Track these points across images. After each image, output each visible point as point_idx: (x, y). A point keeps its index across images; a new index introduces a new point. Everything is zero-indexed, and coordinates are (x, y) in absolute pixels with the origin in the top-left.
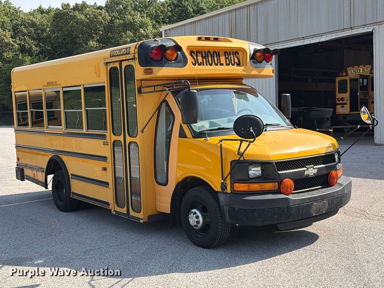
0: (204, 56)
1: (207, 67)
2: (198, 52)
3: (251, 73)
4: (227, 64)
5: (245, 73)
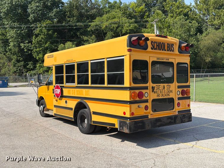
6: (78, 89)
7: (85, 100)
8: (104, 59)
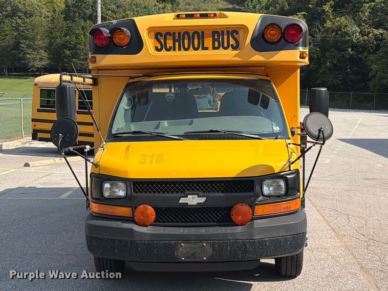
0: (177, 38)
1: (180, 52)
2: (168, 33)
3: (251, 59)
4: (214, 48)
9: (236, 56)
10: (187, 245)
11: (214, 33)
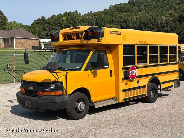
1: (68, 41)
2: (66, 35)
5: (80, 43)
6: (150, 68)
7: (155, 76)
8: (168, 45)
9: (79, 41)
10: (27, 101)
11: (77, 34)
